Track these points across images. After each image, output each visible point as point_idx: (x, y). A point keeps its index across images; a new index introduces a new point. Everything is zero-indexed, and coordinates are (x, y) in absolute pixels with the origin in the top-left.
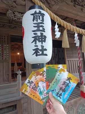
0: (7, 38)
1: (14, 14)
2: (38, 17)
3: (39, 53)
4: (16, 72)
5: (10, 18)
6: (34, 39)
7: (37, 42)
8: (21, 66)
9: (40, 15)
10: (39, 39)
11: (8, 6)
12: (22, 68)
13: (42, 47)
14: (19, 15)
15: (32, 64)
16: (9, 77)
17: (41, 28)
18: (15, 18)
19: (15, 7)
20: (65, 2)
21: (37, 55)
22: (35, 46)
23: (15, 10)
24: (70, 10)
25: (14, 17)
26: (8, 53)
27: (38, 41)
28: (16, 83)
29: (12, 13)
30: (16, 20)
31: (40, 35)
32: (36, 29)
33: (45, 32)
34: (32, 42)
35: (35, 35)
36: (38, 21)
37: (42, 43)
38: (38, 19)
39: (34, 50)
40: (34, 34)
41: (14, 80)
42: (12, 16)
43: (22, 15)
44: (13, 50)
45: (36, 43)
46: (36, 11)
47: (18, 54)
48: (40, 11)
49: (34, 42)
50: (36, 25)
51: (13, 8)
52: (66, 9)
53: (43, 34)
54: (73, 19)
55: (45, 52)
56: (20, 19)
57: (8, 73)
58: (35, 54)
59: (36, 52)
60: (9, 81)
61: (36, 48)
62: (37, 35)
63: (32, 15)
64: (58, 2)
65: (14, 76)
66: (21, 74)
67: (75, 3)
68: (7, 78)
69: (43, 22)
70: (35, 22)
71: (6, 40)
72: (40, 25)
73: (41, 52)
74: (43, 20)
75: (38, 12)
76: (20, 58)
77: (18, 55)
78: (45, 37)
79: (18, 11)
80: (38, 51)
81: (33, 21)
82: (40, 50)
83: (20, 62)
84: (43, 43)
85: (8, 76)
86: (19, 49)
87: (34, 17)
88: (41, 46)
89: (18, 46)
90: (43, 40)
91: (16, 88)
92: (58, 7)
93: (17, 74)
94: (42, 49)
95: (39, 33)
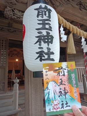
0: (5, 42)
1: (13, 12)
2: (44, 12)
3: (44, 57)
4: (13, 80)
5: (9, 16)
6: (38, 39)
7: (42, 44)
8: (19, 74)
9: (46, 10)
10: (45, 40)
11: (6, 2)
12: (20, 76)
13: (48, 50)
14: (19, 14)
15: (33, 72)
16: (4, 86)
17: (47, 26)
18: (14, 17)
19: (15, 4)
20: (71, 4)
21: (41, 60)
22: (39, 48)
23: (15, 8)
24: (76, 14)
25: (13, 15)
26: (5, 59)
27: (43, 41)
28: (12, 94)
29: (11, 10)
30: (15, 18)
31: (46, 34)
32: (41, 26)
33: (51, 31)
34: (36, 43)
35: (39, 35)
36: (44, 17)
37: (48, 45)
38: (44, 15)
39: (37, 53)
40: (39, 33)
41: (10, 89)
42: (11, 13)
43: (22, 14)
44: (12, 56)
45: (40, 45)
46: (41, 6)
47: (17, 60)
48: (45, 6)
49: (38, 43)
50: (41, 22)
51: (12, 5)
52: (72, 12)
53: (50, 34)
54: (78, 23)
55: (52, 57)
56: (19, 18)
57: (4, 82)
58: (39, 59)
59: (41, 55)
60: (4, 90)
61: (40, 50)
62: (42, 34)
63: (36, 9)
64: (63, 4)
65: (11, 84)
66: (18, 83)
67: (81, 6)
68: (2, 87)
69: (50, 18)
70: (40, 18)
71: (4, 44)
72: (46, 22)
73: (47, 56)
74: (49, 16)
75: (44, 7)
76: (18, 65)
77: (17, 62)
78: (52, 37)
79: (19, 9)
80: (43, 55)
81: (38, 17)
82: (46, 54)
83: (18, 69)
84: (50, 44)
85: (3, 84)
86: (18, 55)
87: (39, 12)
88: (47, 48)
89: (16, 53)
90: (50, 40)
91: (12, 100)
92: (63, 9)
93: (14, 83)
94: (48, 52)
95: (44, 32)
